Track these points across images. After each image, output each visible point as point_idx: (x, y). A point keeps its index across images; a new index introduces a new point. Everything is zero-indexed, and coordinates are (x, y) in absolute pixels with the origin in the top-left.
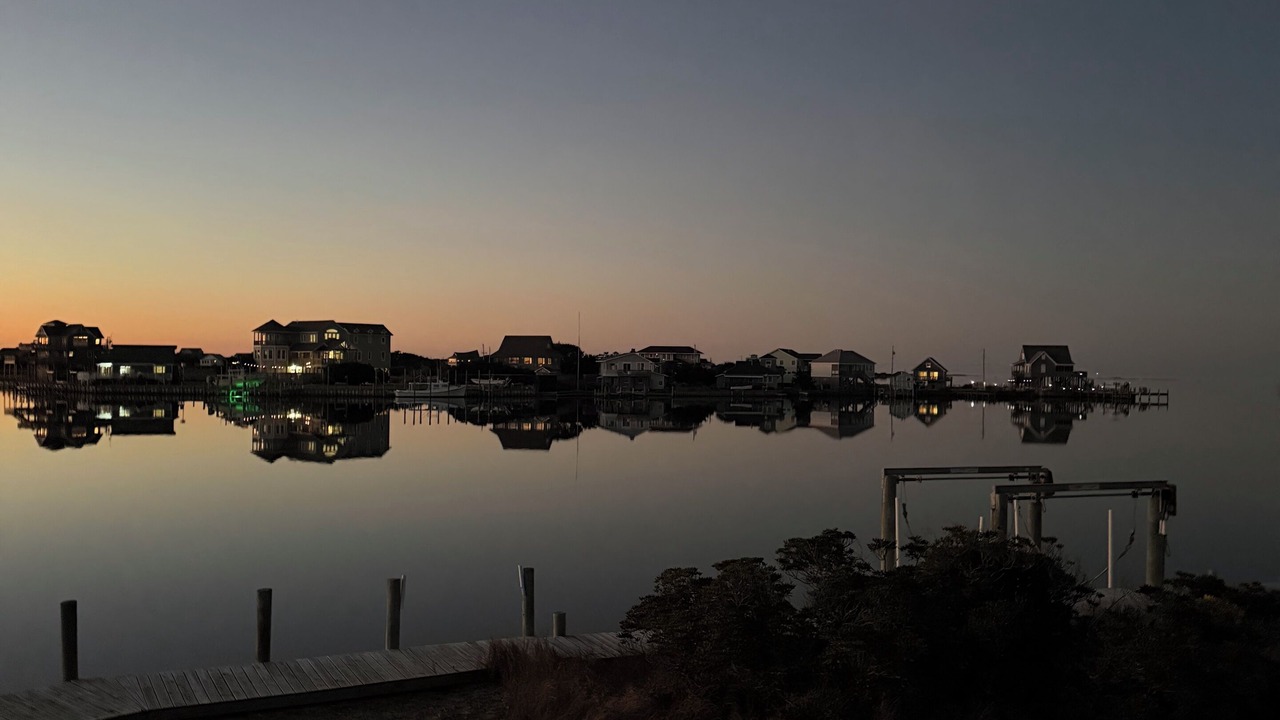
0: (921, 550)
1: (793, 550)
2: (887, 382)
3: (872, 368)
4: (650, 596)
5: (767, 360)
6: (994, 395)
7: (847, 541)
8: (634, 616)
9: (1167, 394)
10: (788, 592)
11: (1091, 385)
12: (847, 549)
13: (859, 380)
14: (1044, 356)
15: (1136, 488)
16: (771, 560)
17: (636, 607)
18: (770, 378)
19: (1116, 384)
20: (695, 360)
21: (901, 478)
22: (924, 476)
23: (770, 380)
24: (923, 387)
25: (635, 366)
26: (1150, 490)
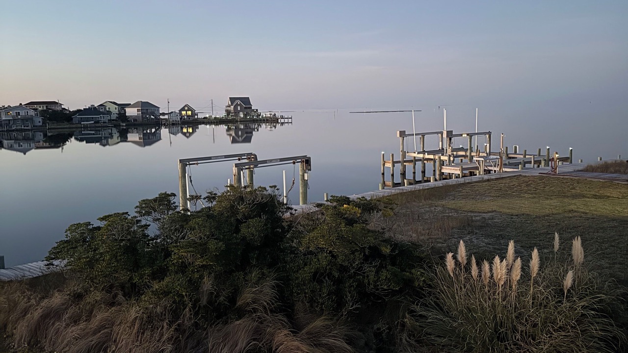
0: (214, 198)
1: (144, 205)
2: (166, 117)
3: (158, 111)
4: (62, 241)
5: (101, 107)
6: (218, 122)
7: (172, 198)
8: (53, 253)
9: (291, 118)
10: (147, 228)
11: (260, 115)
12: (172, 202)
13: (152, 117)
14: (239, 102)
15: (294, 160)
16: (133, 213)
17: (54, 248)
18: (104, 117)
19: (271, 114)
20: (59, 109)
21: (188, 163)
22: (199, 162)
23: (104, 118)
24: (184, 119)
25: (22, 113)
26: (300, 160)
